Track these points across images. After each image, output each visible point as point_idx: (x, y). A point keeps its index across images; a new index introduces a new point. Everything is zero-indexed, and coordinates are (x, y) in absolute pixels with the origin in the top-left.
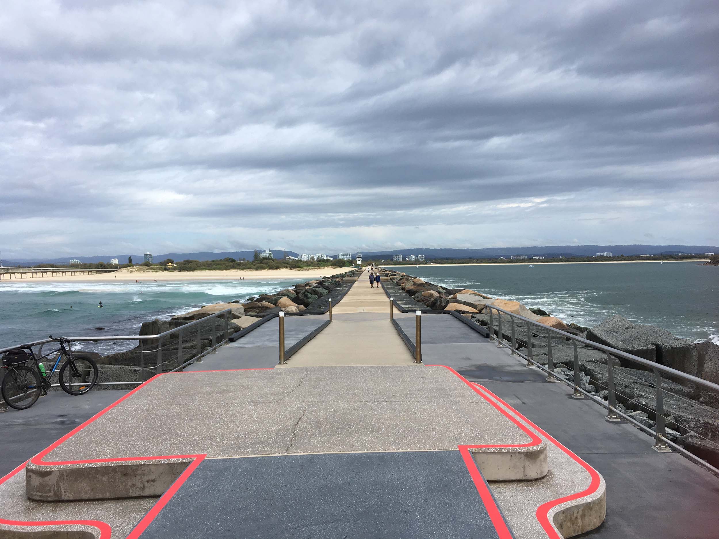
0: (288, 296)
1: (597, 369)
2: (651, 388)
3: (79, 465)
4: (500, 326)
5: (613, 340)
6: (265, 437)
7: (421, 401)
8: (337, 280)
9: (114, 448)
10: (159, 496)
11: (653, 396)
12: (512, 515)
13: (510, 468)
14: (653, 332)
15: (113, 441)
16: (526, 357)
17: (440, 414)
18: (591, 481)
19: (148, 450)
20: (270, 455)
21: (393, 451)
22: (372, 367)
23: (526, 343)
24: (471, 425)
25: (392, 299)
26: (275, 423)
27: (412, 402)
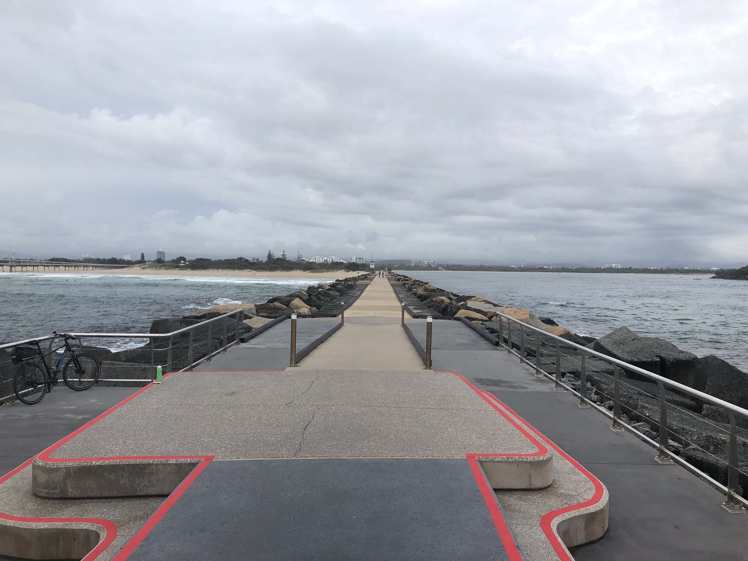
0: (301, 298)
1: (603, 380)
2: (655, 400)
3: (87, 462)
4: (509, 334)
5: (619, 351)
6: (273, 440)
7: (430, 407)
8: (350, 283)
9: (123, 447)
10: (167, 496)
11: (657, 408)
12: (517, 524)
13: (515, 477)
14: (658, 344)
15: (121, 439)
16: (535, 366)
17: (448, 421)
18: (594, 492)
19: (156, 449)
20: (279, 459)
21: (401, 458)
22: (382, 372)
23: (534, 352)
24: (479, 433)
25: (403, 304)
26: (284, 426)
27: (422, 408)
